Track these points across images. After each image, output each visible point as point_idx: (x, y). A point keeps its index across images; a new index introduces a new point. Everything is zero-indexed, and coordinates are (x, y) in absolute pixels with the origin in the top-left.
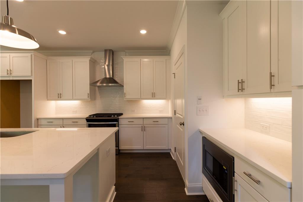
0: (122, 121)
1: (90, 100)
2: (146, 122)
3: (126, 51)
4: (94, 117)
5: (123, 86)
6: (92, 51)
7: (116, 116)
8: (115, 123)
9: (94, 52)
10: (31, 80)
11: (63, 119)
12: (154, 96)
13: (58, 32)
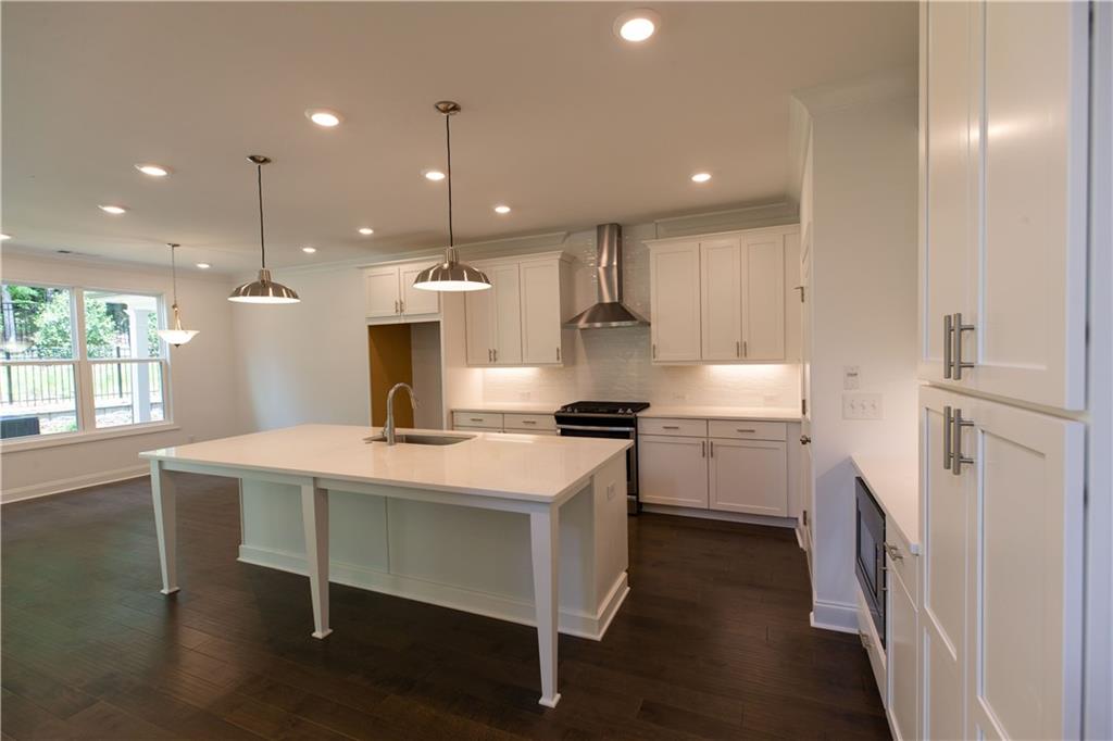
0: (648, 425)
1: (562, 366)
2: (714, 431)
3: (657, 221)
4: (573, 411)
5: (649, 324)
6: (564, 233)
7: (629, 411)
8: (628, 429)
9: (569, 234)
10: (439, 322)
11: (503, 413)
12: (742, 354)
13: (493, 211)
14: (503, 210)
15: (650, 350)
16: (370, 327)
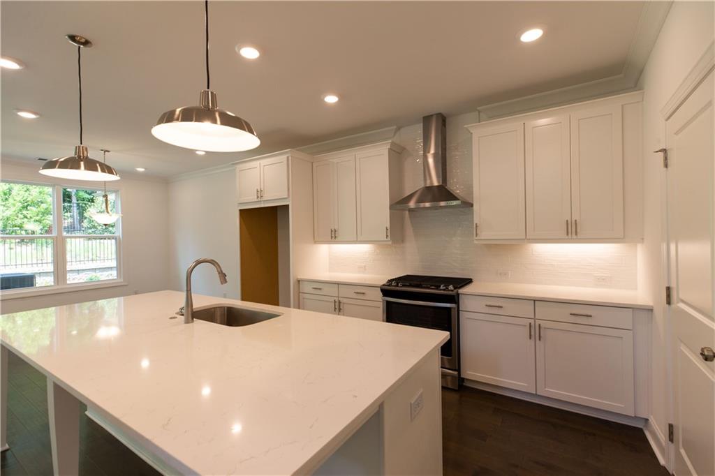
1: (390, 243)
3: (479, 108)
4: (397, 286)
5: (472, 205)
6: (395, 127)
7: (451, 287)
8: (448, 305)
9: (399, 128)
10: (287, 206)
11: (338, 284)
13: (323, 100)
14: (331, 99)
15: (473, 229)
16: (241, 210)
